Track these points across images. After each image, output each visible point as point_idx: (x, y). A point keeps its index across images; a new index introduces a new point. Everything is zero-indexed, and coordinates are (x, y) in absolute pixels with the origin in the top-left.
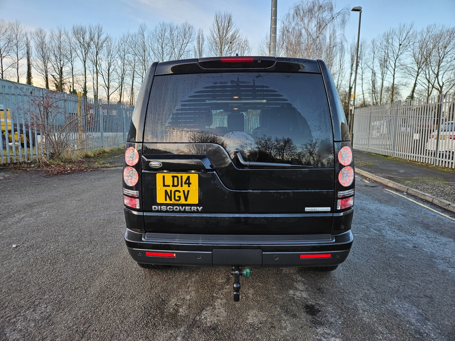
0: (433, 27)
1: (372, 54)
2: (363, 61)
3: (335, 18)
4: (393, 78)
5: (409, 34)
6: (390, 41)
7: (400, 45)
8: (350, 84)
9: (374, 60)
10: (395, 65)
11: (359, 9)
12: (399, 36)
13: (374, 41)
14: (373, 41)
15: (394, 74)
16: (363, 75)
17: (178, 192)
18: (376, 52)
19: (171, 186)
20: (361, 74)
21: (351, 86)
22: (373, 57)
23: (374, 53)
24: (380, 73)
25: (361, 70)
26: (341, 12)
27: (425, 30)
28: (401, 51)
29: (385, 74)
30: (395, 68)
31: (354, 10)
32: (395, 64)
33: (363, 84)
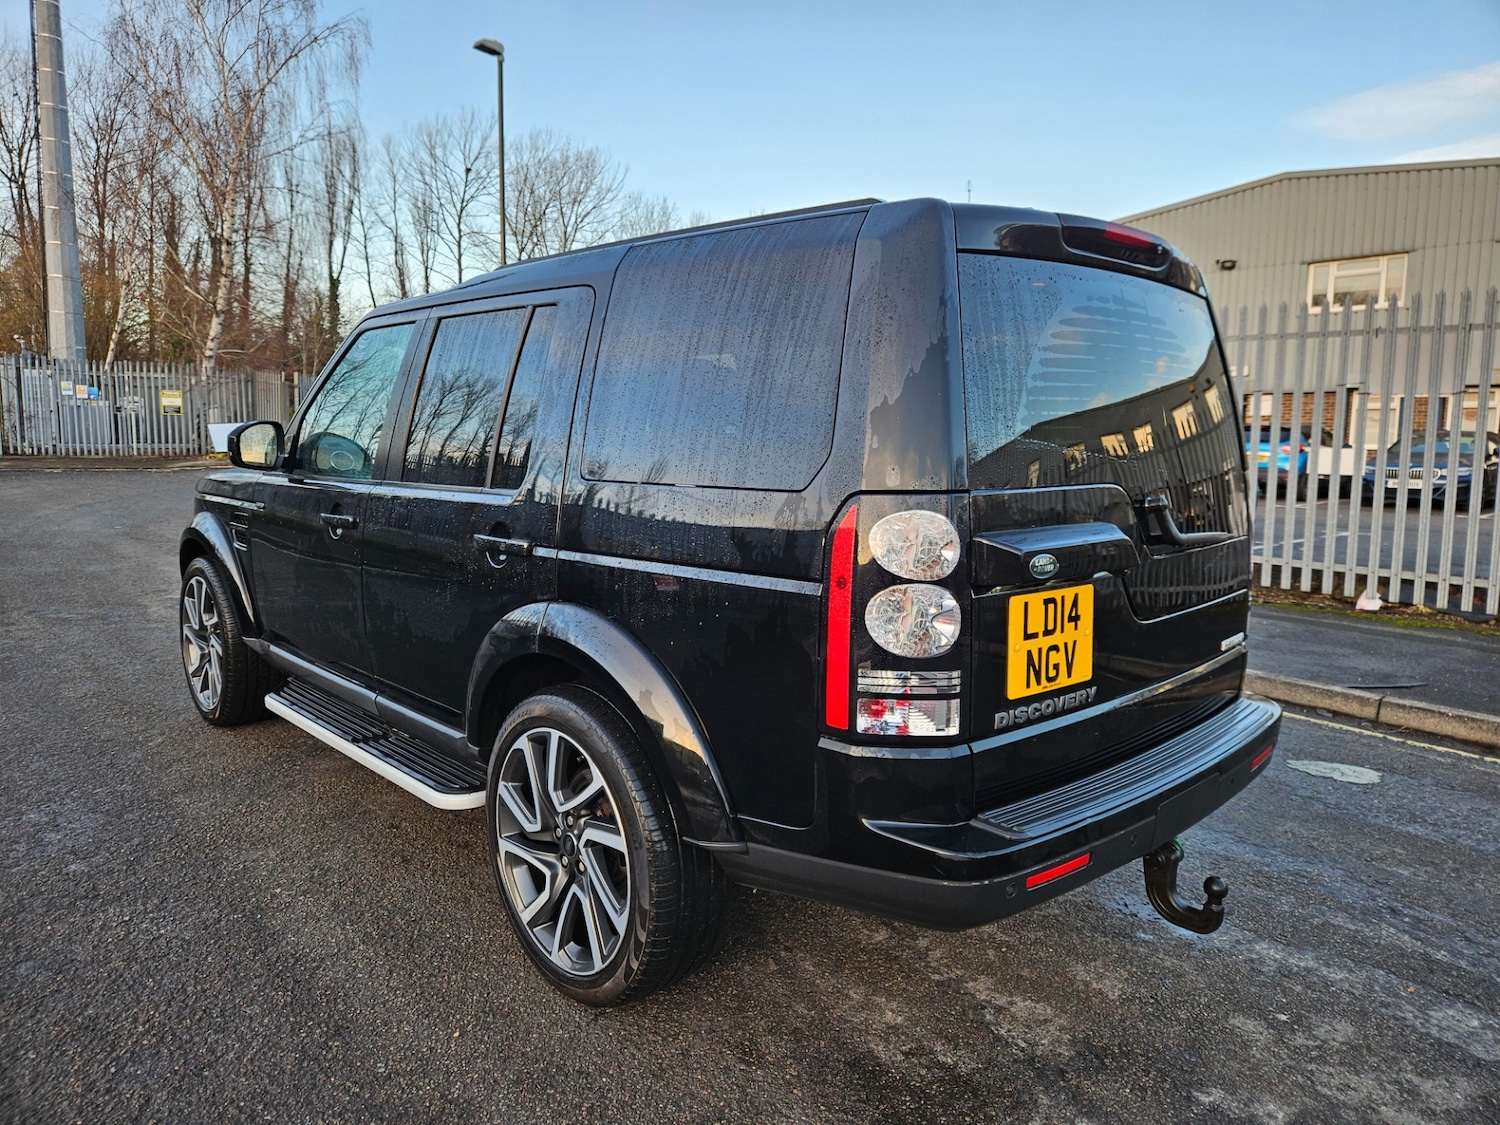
0: (544, 136)
1: (389, 185)
2: (362, 199)
3: (321, 42)
4: (457, 266)
5: (487, 144)
6: (439, 152)
7: (468, 170)
8: (331, 267)
9: (395, 202)
10: (460, 231)
11: (497, 49)
12: (462, 144)
13: (390, 141)
14: (387, 141)
15: (460, 256)
16: (369, 244)
17: (1055, 652)
18: (400, 178)
19: (1041, 634)
20: (362, 239)
21: (335, 276)
22: (392, 192)
23: (395, 181)
24: (417, 244)
25: (359, 226)
26: (342, 26)
27: (526, 141)
28: (473, 190)
29: (431, 253)
30: (460, 237)
31: (482, 47)
32: (459, 225)
33: (372, 275)
